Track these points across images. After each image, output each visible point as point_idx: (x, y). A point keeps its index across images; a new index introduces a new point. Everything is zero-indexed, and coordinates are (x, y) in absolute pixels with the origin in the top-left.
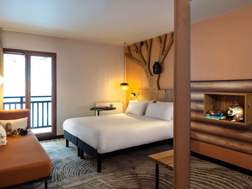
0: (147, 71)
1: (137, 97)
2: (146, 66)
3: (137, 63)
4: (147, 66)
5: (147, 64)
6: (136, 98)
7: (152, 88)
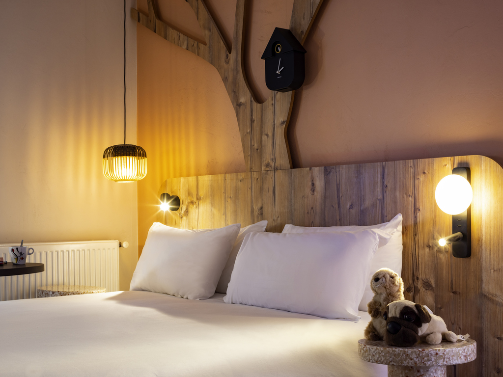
0: (235, 83)
1: (187, 212)
2: (232, 56)
3: (187, 49)
4: (235, 56)
5: (238, 46)
6: (184, 218)
7: (261, 162)
